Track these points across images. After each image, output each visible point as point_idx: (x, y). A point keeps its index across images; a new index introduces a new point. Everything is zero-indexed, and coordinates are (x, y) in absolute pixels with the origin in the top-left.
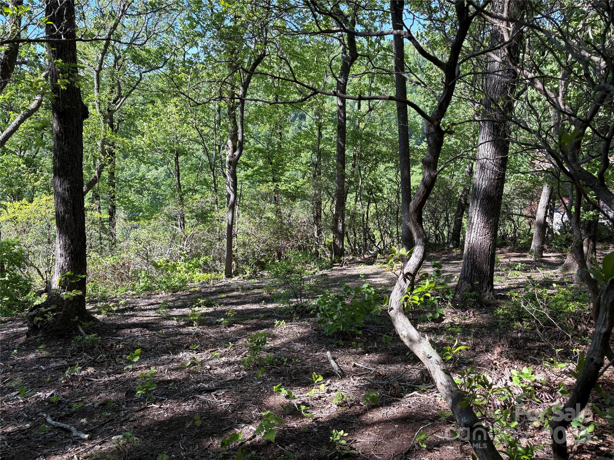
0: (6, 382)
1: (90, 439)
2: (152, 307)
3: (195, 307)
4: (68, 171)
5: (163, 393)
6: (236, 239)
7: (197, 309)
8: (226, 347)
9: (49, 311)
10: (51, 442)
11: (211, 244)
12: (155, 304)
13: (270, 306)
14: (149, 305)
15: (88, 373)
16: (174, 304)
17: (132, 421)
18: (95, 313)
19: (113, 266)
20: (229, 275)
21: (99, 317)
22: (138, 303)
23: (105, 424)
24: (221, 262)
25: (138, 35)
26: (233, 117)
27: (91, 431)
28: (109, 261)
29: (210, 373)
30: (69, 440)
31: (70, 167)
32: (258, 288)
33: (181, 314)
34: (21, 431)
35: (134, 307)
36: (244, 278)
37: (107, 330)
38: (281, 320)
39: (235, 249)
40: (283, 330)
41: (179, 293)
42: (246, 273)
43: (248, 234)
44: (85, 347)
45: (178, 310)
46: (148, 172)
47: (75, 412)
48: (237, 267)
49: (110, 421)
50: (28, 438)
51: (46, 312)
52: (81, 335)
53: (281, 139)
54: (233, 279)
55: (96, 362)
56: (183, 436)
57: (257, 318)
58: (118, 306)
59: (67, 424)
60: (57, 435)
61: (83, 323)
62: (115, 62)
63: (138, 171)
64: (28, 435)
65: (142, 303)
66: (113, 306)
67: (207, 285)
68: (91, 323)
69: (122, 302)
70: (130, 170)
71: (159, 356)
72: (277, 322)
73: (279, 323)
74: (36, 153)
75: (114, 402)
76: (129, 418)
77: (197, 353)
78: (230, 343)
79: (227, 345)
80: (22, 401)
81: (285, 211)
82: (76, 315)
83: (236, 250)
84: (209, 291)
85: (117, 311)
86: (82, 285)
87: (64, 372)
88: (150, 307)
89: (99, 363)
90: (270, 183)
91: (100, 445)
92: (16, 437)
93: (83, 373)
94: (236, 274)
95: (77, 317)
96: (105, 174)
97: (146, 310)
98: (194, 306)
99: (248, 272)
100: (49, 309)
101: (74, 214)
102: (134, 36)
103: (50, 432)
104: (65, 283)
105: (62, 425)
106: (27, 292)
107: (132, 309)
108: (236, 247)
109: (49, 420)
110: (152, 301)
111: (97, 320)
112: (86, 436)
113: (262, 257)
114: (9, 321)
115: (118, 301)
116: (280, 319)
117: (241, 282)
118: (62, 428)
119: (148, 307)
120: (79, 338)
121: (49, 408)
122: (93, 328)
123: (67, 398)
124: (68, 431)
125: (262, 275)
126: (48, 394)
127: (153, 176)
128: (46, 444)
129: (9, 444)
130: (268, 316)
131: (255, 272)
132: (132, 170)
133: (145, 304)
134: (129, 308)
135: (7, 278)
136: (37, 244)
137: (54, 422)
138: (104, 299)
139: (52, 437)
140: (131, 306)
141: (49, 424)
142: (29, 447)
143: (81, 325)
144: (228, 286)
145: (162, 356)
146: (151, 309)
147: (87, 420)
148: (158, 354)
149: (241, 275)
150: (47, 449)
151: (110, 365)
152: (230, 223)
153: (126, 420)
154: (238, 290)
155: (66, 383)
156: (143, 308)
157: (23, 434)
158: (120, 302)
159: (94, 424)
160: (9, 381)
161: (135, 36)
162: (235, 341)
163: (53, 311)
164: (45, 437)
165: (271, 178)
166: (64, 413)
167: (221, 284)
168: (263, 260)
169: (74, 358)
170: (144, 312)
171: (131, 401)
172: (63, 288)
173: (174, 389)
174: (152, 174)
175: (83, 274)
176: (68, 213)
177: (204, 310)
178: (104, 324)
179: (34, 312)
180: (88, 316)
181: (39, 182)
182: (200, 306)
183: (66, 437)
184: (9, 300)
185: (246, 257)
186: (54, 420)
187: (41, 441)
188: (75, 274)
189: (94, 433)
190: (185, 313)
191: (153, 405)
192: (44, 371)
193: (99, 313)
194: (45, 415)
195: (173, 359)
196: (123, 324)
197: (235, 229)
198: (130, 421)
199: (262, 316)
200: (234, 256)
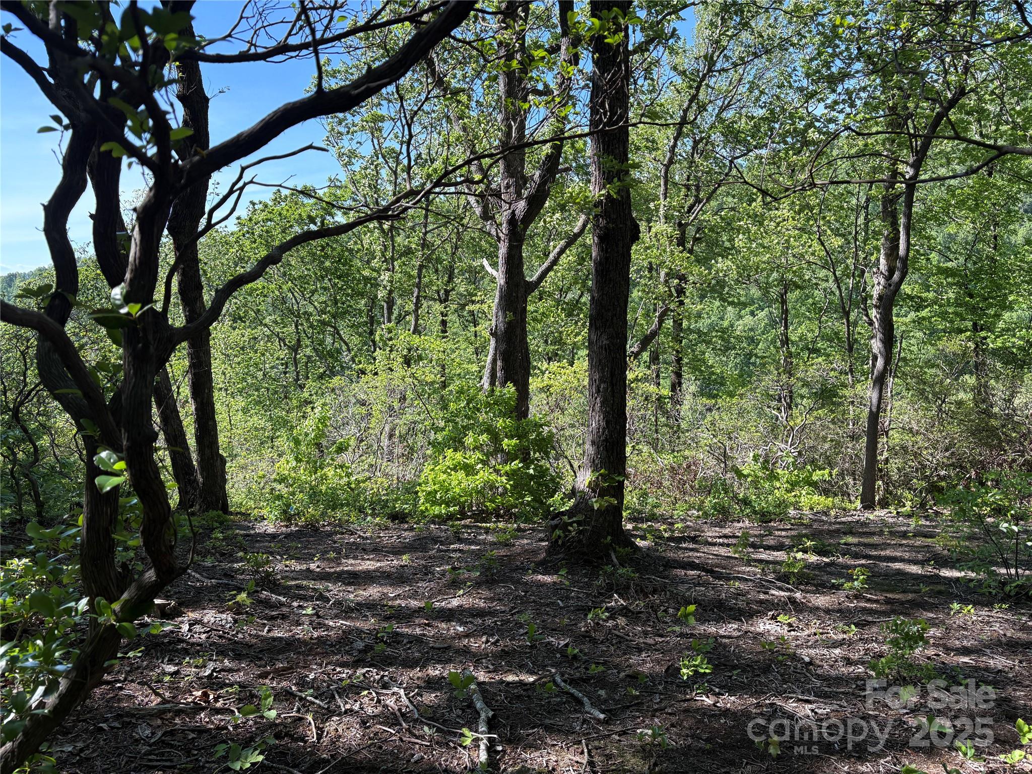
0: (514, 614)
1: (606, 722)
2: (726, 541)
3: (797, 552)
4: (607, 320)
5: (724, 684)
6: (885, 440)
7: (799, 555)
8: (845, 632)
9: (574, 522)
10: (555, 710)
11: (837, 444)
12: (730, 537)
13: (946, 573)
14: (720, 537)
15: (617, 624)
16: (762, 541)
17: (670, 714)
18: (636, 536)
19: (673, 468)
20: (868, 505)
21: (640, 543)
22: (703, 531)
23: (631, 706)
24: (854, 479)
25: (731, 100)
26: (890, 216)
27: (610, 711)
28: (666, 459)
29: (808, 670)
30: (579, 715)
31: (610, 314)
32: (925, 536)
33: (771, 558)
34: (521, 683)
35: (696, 536)
36: (898, 513)
37: (650, 565)
38: (967, 605)
39: (883, 458)
40: (969, 623)
41: (772, 524)
42: (904, 506)
43: (911, 430)
44: (617, 585)
45: (768, 552)
46: (738, 320)
47: (593, 678)
48: (886, 490)
49: (638, 703)
50: (529, 697)
51: (571, 524)
52: (613, 566)
53: (995, 248)
54: (876, 513)
55: (630, 611)
56: (747, 764)
57: (915, 592)
58: (673, 531)
59: (580, 691)
60: (564, 703)
61: (617, 548)
62: (693, 148)
63: (722, 319)
64: (530, 693)
65: (710, 533)
66: (665, 530)
67: (824, 518)
68: (628, 549)
69: (680, 525)
70: (709, 318)
71: (724, 622)
72: (956, 606)
73: (961, 608)
74: (581, 296)
75: (647, 677)
76: (666, 708)
77: (789, 631)
78: (853, 627)
79: (847, 628)
80: (528, 643)
81: (999, 389)
82: (608, 534)
83: (887, 461)
84: (826, 527)
85: (671, 539)
86: (618, 491)
87: (586, 615)
88: (721, 540)
89: (633, 613)
90: (968, 333)
91: (619, 735)
92: (516, 691)
93: (610, 624)
94: (884, 504)
95: (609, 538)
96: (669, 323)
97: (714, 544)
98: (795, 549)
99: (908, 504)
100: (575, 519)
101: (612, 385)
102: (724, 103)
103: (556, 696)
104: (597, 485)
105: (573, 691)
106: (555, 492)
107: (694, 539)
108: (886, 454)
109: (558, 679)
110: (727, 531)
111: (638, 549)
112: (602, 716)
113: (942, 478)
114: (529, 530)
115: (672, 524)
116: (964, 601)
117: (891, 520)
118: (572, 695)
119: (718, 540)
120: (609, 569)
121: (561, 663)
122: (631, 559)
123: (585, 654)
124: (579, 702)
125: (937, 513)
126: (562, 643)
127: (745, 325)
128: (549, 712)
129: (506, 698)
130: (940, 592)
131: (923, 505)
132: (713, 318)
133: (714, 534)
134: (689, 537)
135: (531, 471)
136: (572, 426)
137: (563, 684)
138: (653, 517)
139: (558, 704)
140: (693, 534)
141: (557, 685)
142: (529, 709)
143: (615, 551)
144: (864, 524)
145: (729, 623)
146: (722, 545)
147: (606, 693)
148: (723, 618)
149: (892, 508)
150: (550, 719)
151: (649, 620)
152: (874, 409)
153: (661, 710)
154: (881, 533)
155: (586, 632)
156: (710, 540)
157: (524, 690)
158: (676, 526)
159: (616, 702)
160: (518, 612)
161: (726, 102)
162: (865, 625)
163: (579, 523)
164: (549, 702)
165: (969, 324)
166: (578, 675)
167: (850, 519)
168: (943, 484)
169: (601, 598)
170: (712, 548)
171: (672, 683)
172: (594, 491)
173: (741, 682)
174: (744, 323)
175: (619, 474)
176: (605, 382)
177: (813, 558)
178: (647, 555)
179: (555, 522)
180: (625, 539)
181: (580, 338)
182: (805, 551)
183: (575, 710)
184: (532, 500)
185: (906, 475)
186: (565, 681)
187: (543, 706)
188: (609, 473)
189: (614, 715)
190: (778, 559)
191: (704, 698)
192: (561, 608)
193: (643, 538)
194: (553, 671)
195: (746, 632)
196: (675, 561)
197: (885, 420)
198: (667, 713)
199: (924, 589)
200: (881, 470)
